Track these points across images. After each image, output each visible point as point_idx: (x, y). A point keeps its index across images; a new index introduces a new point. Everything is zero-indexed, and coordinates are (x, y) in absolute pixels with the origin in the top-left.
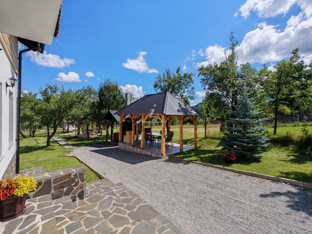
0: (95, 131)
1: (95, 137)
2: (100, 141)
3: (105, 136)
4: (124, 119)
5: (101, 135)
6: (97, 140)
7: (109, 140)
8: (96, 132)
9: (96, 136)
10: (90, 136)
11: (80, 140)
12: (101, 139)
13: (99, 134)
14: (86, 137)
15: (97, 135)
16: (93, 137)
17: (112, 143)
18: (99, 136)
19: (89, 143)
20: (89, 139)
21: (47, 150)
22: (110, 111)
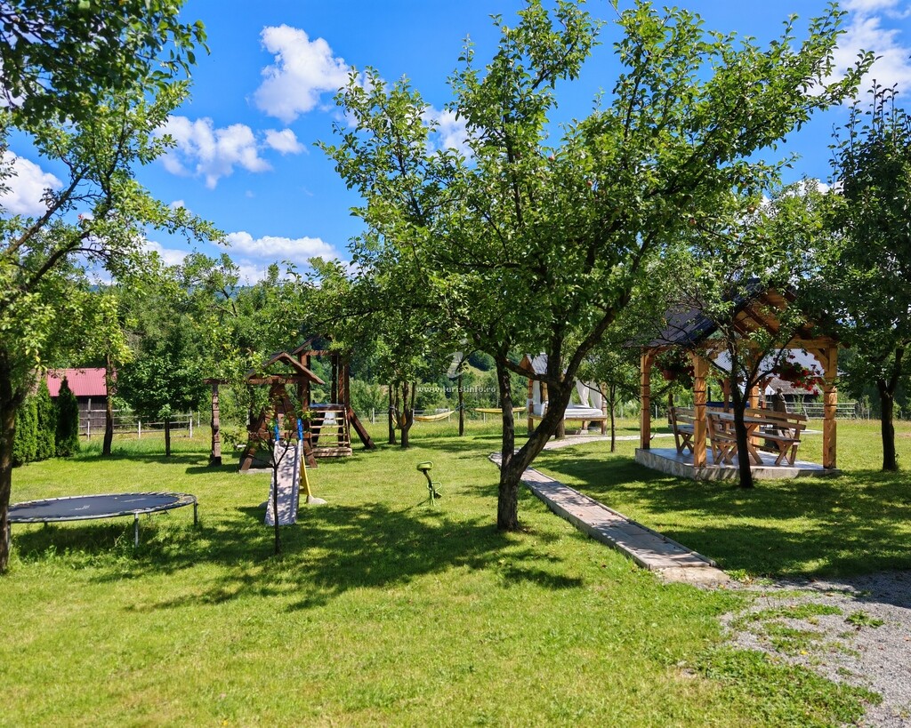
5: (831, 470)
9: (788, 474)
11: (695, 500)
14: (720, 478)
21: (514, 573)
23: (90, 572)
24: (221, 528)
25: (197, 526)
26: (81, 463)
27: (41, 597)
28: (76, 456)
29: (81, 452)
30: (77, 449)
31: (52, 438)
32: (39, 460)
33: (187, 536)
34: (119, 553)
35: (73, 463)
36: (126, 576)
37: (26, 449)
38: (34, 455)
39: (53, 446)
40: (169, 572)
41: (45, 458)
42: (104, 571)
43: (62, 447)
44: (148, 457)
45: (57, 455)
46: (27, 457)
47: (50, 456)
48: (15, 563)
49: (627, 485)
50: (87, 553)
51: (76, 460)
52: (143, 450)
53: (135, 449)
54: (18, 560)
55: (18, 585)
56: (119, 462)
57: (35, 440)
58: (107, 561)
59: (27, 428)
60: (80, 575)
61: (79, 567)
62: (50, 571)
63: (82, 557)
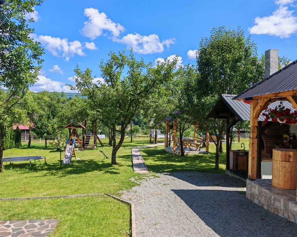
0: (196, 142)
1: (195, 155)
2: (204, 164)
3: (214, 154)
4: (264, 114)
5: (207, 152)
6: (197, 162)
7: (223, 166)
8: (198, 145)
9: (197, 153)
10: (186, 152)
11: (168, 159)
12: (205, 161)
13: (204, 150)
14: (179, 154)
15: (199, 151)
16: (191, 154)
17: (230, 174)
18: (204, 153)
19: (181, 166)
20: (183, 157)
21: (107, 172)
22: (224, 96)
23: (19, 172)
24: (51, 164)
25: (46, 164)
26: (22, 149)
27: (9, 176)
28: (21, 147)
29: (22, 146)
30: (21, 145)
31: (14, 142)
32: (10, 148)
33: (43, 166)
34: (27, 168)
35: (19, 149)
36: (27, 173)
37: (7, 145)
38: (9, 147)
39: (14, 144)
40: (36, 172)
41: (12, 148)
42: (22, 172)
43: (17, 145)
44: (40, 148)
45: (15, 147)
46: (7, 147)
47: (13, 147)
48: (4, 170)
49: (156, 156)
50: (19, 168)
51: (20, 149)
52: (40, 146)
53: (37, 146)
54: (4, 169)
55: (4, 174)
56: (32, 149)
57: (9, 143)
58: (24, 170)
59: (7, 140)
60: (18, 172)
61: (17, 171)
62: (11, 171)
63: (18, 169)
